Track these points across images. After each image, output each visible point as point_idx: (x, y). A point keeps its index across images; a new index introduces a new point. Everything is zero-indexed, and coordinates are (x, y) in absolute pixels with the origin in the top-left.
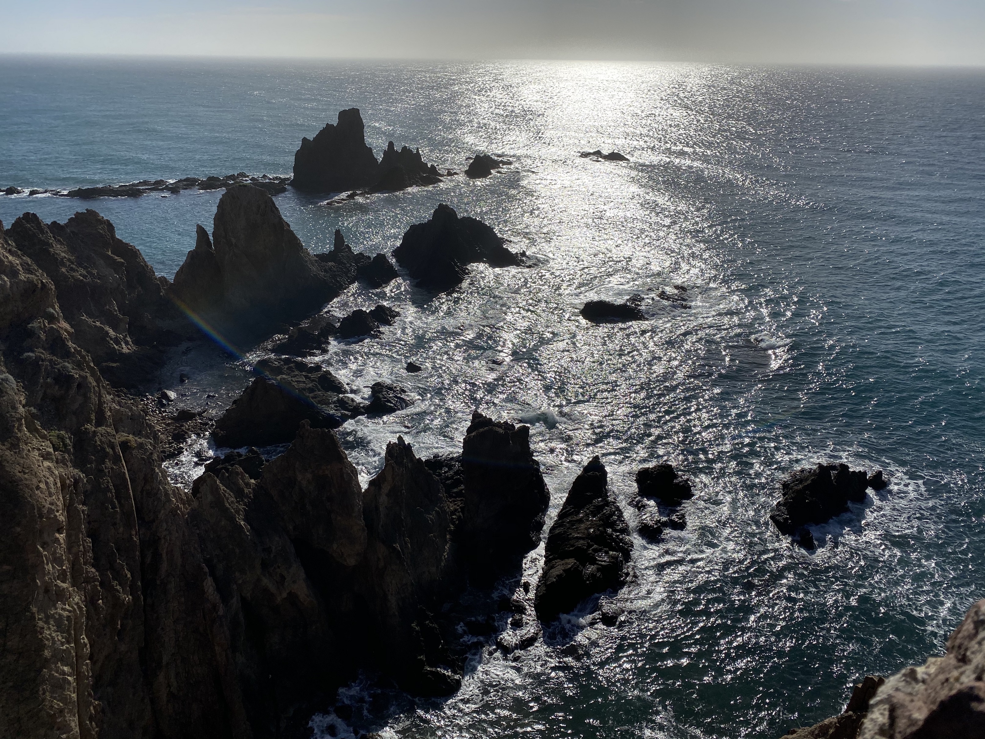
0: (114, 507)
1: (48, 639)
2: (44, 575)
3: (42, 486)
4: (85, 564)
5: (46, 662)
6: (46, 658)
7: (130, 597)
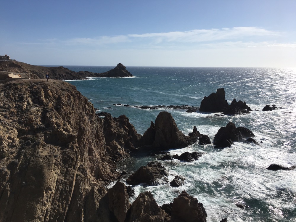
0: (68, 189)
1: (38, 213)
2: (43, 199)
3: (51, 179)
4: (56, 200)
5: (35, 218)
6: (36, 217)
7: (63, 211)
